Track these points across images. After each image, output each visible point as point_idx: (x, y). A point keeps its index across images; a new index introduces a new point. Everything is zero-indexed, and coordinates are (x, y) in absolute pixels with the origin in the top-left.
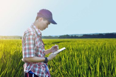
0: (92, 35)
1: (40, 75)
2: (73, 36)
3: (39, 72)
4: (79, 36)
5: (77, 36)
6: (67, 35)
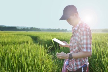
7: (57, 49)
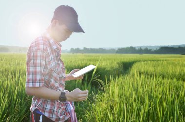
0: (177, 47)
1: (54, 116)
2: (143, 48)
3: (51, 112)
4: (153, 50)
5: (149, 49)
6: (132, 48)
7: (88, 84)
